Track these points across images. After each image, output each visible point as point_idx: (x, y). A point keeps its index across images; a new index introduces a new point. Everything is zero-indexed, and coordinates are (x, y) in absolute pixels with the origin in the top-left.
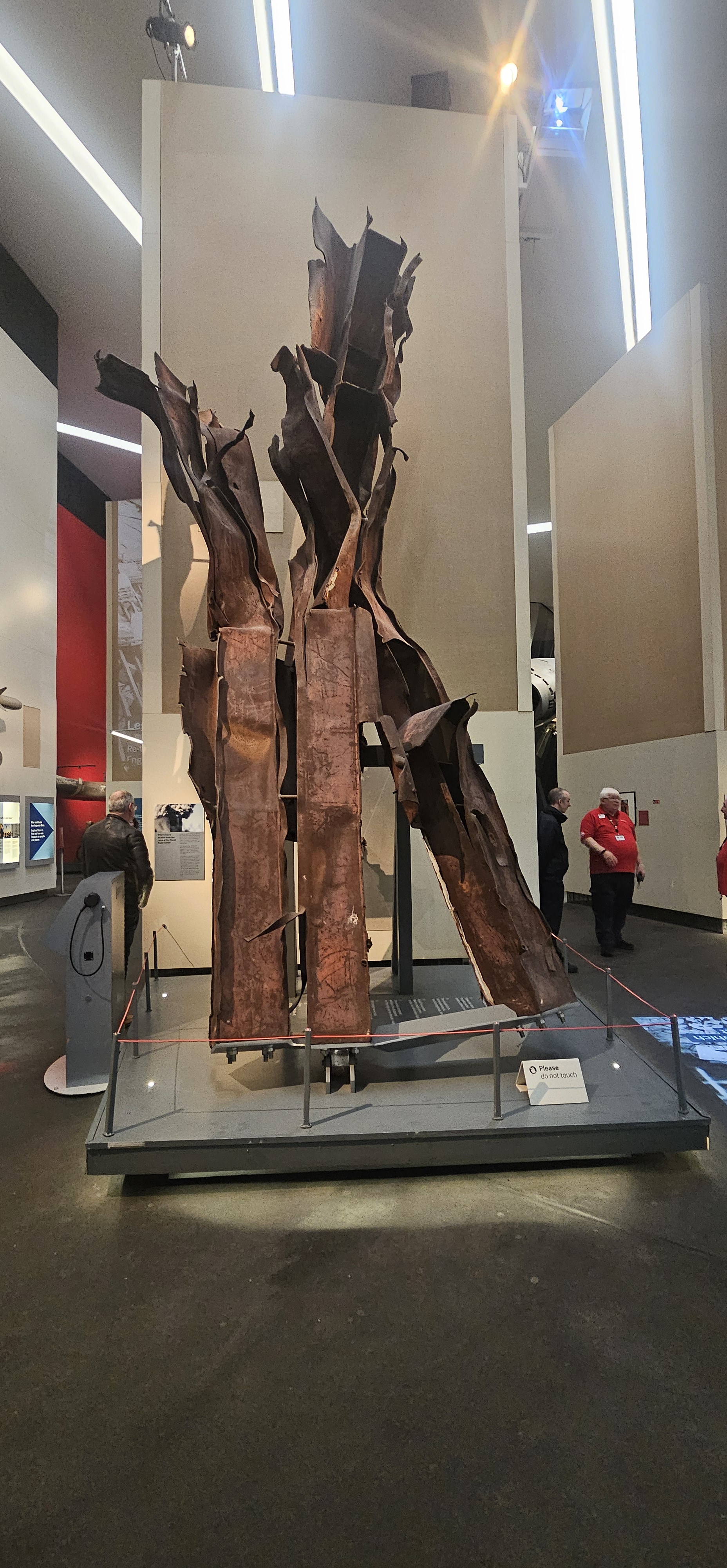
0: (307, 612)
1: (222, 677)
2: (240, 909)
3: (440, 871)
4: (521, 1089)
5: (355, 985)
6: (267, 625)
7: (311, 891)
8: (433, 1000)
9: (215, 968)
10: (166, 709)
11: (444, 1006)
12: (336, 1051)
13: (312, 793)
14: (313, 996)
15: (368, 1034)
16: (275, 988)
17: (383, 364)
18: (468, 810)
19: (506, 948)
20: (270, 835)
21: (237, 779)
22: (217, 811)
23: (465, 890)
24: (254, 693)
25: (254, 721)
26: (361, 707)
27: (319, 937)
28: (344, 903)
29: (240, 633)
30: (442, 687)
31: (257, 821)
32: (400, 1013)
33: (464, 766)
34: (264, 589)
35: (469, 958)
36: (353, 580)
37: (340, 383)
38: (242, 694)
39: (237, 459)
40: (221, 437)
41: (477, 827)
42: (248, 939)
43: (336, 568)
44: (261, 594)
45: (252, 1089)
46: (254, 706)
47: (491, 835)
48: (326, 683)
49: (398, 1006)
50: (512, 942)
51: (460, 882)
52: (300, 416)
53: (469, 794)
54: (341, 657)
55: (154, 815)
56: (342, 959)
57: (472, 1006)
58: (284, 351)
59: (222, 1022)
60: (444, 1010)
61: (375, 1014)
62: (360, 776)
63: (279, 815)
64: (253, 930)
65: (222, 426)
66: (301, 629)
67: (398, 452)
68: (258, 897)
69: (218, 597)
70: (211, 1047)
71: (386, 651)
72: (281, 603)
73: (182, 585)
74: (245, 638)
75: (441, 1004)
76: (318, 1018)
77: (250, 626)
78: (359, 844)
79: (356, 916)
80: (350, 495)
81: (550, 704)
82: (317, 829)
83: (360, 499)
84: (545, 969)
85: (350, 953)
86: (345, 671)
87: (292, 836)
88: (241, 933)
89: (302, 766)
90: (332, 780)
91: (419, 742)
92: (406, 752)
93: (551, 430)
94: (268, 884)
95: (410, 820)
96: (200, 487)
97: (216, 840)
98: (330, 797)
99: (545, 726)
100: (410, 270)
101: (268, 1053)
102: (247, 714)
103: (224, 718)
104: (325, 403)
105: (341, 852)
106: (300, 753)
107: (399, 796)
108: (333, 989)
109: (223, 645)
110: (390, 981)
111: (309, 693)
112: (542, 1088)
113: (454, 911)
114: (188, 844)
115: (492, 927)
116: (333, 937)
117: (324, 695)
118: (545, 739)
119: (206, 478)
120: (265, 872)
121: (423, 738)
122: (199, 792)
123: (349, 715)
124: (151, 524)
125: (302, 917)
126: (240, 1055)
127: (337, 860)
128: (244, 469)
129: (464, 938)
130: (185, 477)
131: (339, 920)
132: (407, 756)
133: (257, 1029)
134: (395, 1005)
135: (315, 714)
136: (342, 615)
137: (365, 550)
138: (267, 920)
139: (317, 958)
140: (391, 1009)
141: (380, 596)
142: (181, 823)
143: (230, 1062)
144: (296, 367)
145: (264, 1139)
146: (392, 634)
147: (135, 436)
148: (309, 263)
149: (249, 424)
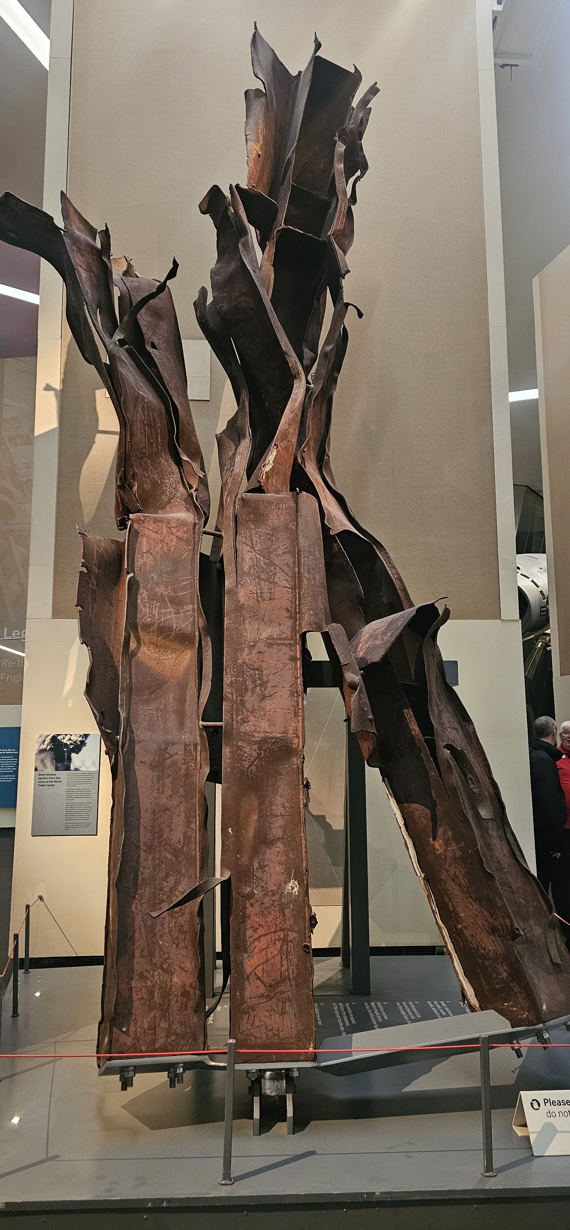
0: (239, 496)
1: (132, 575)
2: (145, 872)
3: (406, 825)
4: (519, 1132)
5: (295, 978)
6: (189, 511)
7: (239, 849)
8: (398, 1004)
9: (109, 958)
10: (57, 613)
11: (413, 1012)
12: (268, 1074)
13: (242, 719)
14: (238, 994)
15: (311, 1049)
16: (189, 982)
17: (333, 206)
18: (441, 744)
19: (493, 930)
20: (188, 775)
21: (147, 702)
22: (120, 743)
23: (438, 850)
24: (172, 594)
25: (171, 630)
26: (304, 613)
27: (248, 912)
28: (281, 867)
29: (156, 521)
30: (405, 590)
31: (171, 756)
32: (354, 1022)
33: (434, 688)
34: (186, 468)
35: (446, 946)
36: (295, 459)
37: (282, 227)
38: (156, 594)
39: (157, 314)
40: (138, 289)
41: (452, 766)
42: (154, 914)
43: (275, 445)
44: (183, 474)
45: (153, 1129)
46: (172, 610)
47: (471, 779)
48: (262, 583)
49: (350, 1012)
50: (503, 922)
51: (431, 840)
52: (233, 266)
53: (441, 724)
54: (280, 552)
55: (36, 748)
56: (277, 942)
57: (450, 1013)
58: (215, 191)
59: (115, 1029)
60: (413, 1017)
61: (320, 1023)
62: (303, 699)
63: (199, 748)
64: (162, 901)
65: (138, 275)
66: (232, 517)
67: (350, 307)
68: (169, 856)
69: (129, 478)
70: (99, 1066)
71: (335, 545)
72: (206, 486)
73: (84, 461)
74: (162, 527)
75: (408, 1010)
76: (245, 1025)
77: (166, 512)
78: (301, 786)
79: (296, 883)
80: (293, 359)
81: (541, 612)
82: (247, 766)
83: (304, 362)
84: (548, 962)
85: (288, 934)
86: (285, 568)
87: (215, 777)
88: (145, 906)
89: (231, 684)
90: (268, 704)
91: (376, 657)
92: (360, 670)
93: (536, 281)
94: (182, 840)
95: (366, 755)
96: (111, 347)
97: (116, 781)
98: (264, 725)
99: (537, 639)
100: (365, 102)
101: (176, 1075)
102: (162, 620)
103: (132, 625)
104: (263, 251)
105: (278, 797)
106: (228, 669)
107: (353, 725)
108: (264, 983)
109: (134, 535)
110: (340, 976)
111: (240, 596)
112: (549, 1131)
113: (424, 879)
114: (77, 787)
115: (475, 901)
116: (266, 913)
117: (259, 598)
118: (536, 656)
119: (118, 336)
120: (179, 822)
121: (381, 652)
122: (98, 719)
123: (289, 623)
124: (48, 388)
125: (226, 886)
126: (139, 1079)
127: (273, 808)
128: (164, 325)
129: (438, 916)
130: (92, 334)
131: (274, 888)
132: (361, 674)
133: (162, 1041)
134: (346, 1009)
135: (247, 622)
136: (281, 500)
137: (310, 422)
138: (180, 888)
139: (245, 941)
140: (341, 1015)
141: (327, 479)
142: (70, 759)
143: (124, 1087)
144: (229, 209)
145: (169, 1200)
146: (342, 524)
147: (34, 287)
148: (246, 93)
149: (172, 274)
